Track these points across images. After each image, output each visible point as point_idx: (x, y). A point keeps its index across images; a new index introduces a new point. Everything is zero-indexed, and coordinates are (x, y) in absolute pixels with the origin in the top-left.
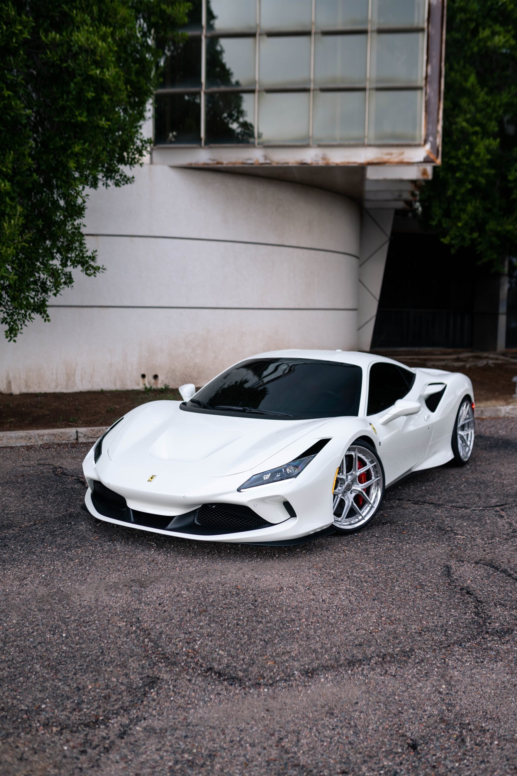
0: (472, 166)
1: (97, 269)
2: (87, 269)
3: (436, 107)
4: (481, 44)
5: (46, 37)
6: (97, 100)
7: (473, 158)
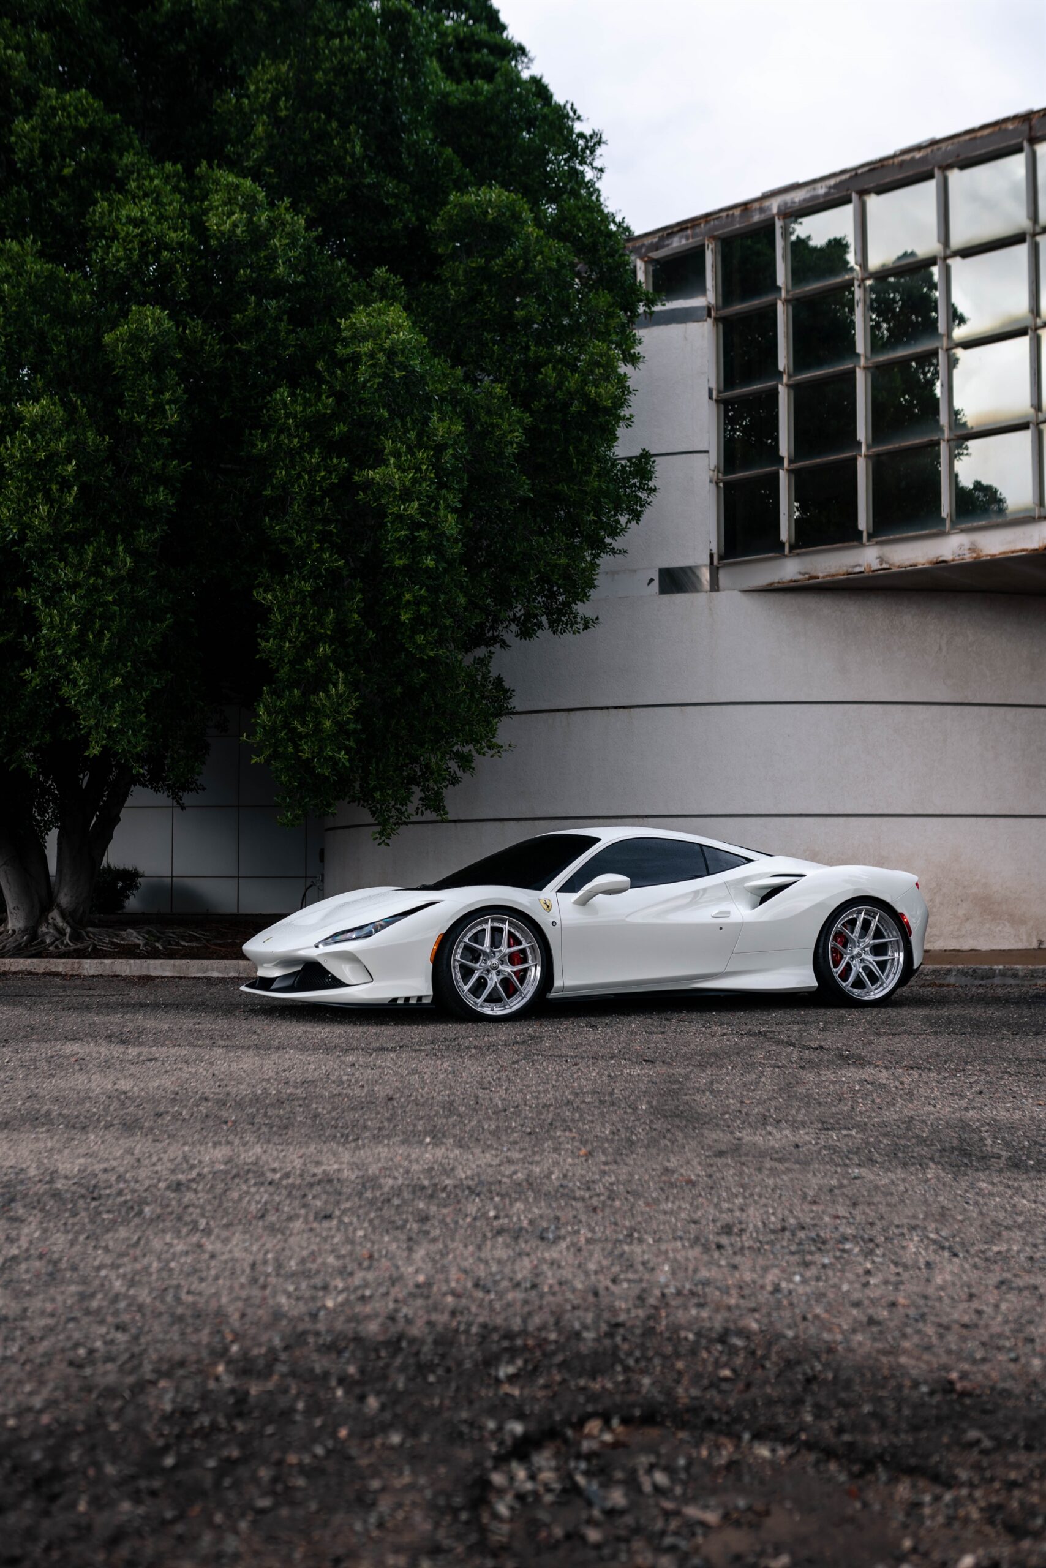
1: (499, 746)
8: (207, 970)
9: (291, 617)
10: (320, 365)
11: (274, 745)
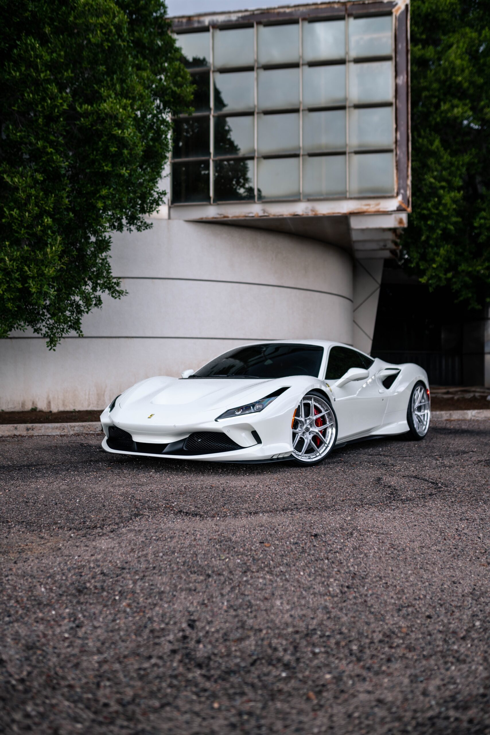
0: (440, 215)
1: (120, 293)
2: (112, 293)
3: (406, 166)
4: (443, 115)
5: (81, 108)
6: (119, 153)
7: (441, 208)
9: (29, 196)
10: (47, 30)
11: (8, 282)
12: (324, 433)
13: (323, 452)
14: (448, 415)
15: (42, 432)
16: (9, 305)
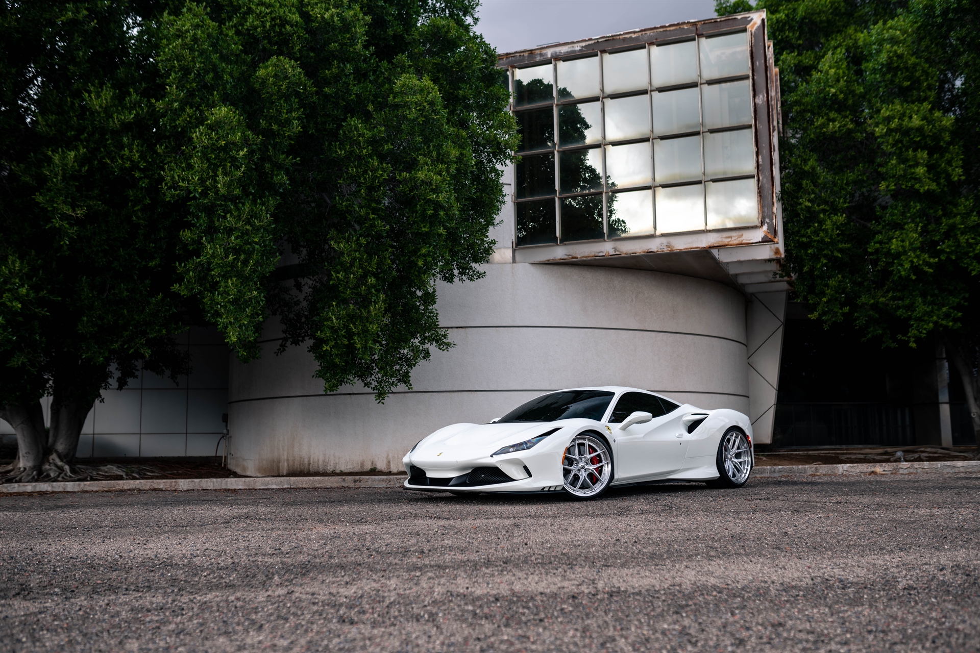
0: (822, 241)
1: (448, 345)
2: (440, 345)
3: (770, 192)
4: (818, 131)
6: (436, 215)
8: (268, 484)
9: (354, 259)
10: (370, 107)
11: (335, 339)
12: (600, 470)
13: (598, 488)
14: (813, 469)
15: (369, 484)
16: (337, 360)
